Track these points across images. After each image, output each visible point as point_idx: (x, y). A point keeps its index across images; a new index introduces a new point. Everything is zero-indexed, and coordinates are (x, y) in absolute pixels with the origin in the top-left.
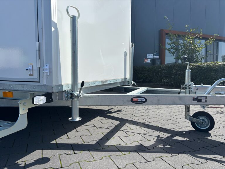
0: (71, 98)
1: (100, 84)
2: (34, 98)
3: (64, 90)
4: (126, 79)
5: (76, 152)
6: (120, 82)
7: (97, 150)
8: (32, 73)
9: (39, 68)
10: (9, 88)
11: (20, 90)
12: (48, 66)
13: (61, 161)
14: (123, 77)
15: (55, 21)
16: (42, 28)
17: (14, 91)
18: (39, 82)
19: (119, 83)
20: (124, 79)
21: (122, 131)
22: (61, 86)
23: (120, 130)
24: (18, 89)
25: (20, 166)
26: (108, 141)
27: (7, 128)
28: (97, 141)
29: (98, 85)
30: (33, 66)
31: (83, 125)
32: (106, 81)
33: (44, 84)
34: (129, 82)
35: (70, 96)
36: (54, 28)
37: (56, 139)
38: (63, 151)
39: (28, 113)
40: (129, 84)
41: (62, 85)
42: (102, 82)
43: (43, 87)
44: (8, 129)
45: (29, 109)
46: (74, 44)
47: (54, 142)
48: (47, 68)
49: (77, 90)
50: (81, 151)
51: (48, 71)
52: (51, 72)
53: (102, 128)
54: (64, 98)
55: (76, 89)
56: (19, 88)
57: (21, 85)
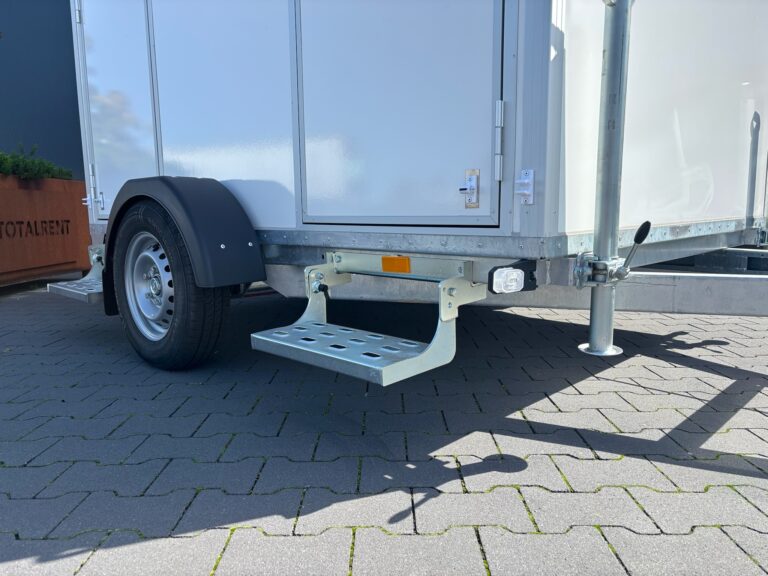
0: (592, 278)
1: (669, 237)
2: (496, 274)
3: (569, 253)
4: (751, 220)
5: (601, 454)
6: (728, 235)
7: (678, 460)
8: (474, 200)
9: (500, 182)
10: (404, 246)
11: (434, 250)
12: (532, 176)
13: (562, 474)
14: (743, 215)
15: (559, 26)
16: (516, 56)
17: (411, 255)
18: (498, 227)
19: (724, 238)
20: (745, 222)
21: (755, 410)
22: (563, 239)
23: (747, 406)
24: (430, 250)
25: (446, 466)
26: (709, 437)
27: (412, 357)
28: (667, 431)
29: (662, 240)
30: (478, 178)
31: (592, 378)
32: (686, 228)
33: (513, 233)
34: (763, 233)
35: (589, 271)
36: (555, 49)
37: (520, 409)
38: (558, 446)
39: (457, 319)
40: (762, 241)
41: (566, 237)
42: (673, 229)
43: (510, 241)
44: (415, 359)
45: (462, 309)
46: (615, 95)
47: (517, 415)
48: (529, 180)
49: (613, 253)
50: (619, 456)
51: (529, 191)
52: (539, 194)
53: (669, 393)
54: (571, 277)
55: (609, 249)
56: (432, 246)
57: (438, 237)
